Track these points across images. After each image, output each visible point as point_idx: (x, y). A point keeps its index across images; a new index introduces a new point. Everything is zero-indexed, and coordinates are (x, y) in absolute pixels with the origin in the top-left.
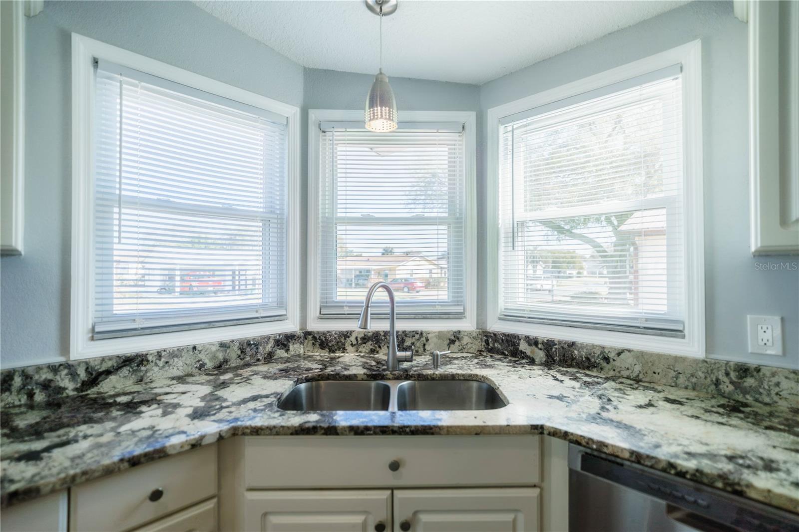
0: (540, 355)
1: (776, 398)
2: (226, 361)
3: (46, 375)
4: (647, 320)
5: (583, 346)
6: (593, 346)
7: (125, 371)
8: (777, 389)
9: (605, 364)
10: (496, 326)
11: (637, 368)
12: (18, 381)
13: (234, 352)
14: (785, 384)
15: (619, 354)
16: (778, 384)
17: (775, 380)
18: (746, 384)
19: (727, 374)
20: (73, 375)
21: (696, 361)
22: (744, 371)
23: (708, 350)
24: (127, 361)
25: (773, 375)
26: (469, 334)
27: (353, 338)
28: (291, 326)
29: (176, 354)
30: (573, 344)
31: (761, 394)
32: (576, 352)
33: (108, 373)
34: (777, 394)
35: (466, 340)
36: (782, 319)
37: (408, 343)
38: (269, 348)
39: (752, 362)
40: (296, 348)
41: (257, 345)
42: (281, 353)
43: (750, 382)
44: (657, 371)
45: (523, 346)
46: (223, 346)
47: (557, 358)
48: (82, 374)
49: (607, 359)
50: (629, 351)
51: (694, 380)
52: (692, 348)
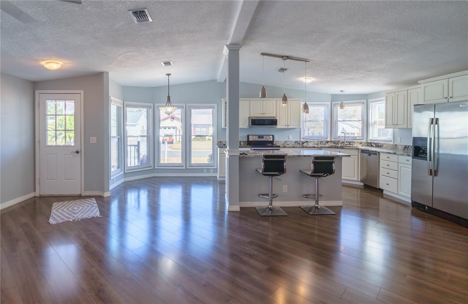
0: (375, 146)
2: (318, 144)
3: (299, 142)
4: (388, 140)
6: (381, 143)
7: (306, 143)
10: (369, 141)
12: (297, 142)
13: (319, 143)
14: (400, 147)
20: (301, 142)
21: (392, 145)
22: (396, 145)
23: (394, 143)
24: (306, 142)
26: (364, 142)
27: (340, 142)
28: (329, 140)
29: (312, 142)
30: (379, 143)
33: (304, 143)
35: (363, 144)
36: (400, 138)
37: (351, 144)
38: (325, 143)
40: (329, 143)
41: (323, 142)
42: (327, 144)
43: (396, 147)
44: (388, 146)
45: (373, 144)
46: (318, 141)
48: (302, 143)
49: (383, 145)
50: (386, 144)
52: (392, 143)
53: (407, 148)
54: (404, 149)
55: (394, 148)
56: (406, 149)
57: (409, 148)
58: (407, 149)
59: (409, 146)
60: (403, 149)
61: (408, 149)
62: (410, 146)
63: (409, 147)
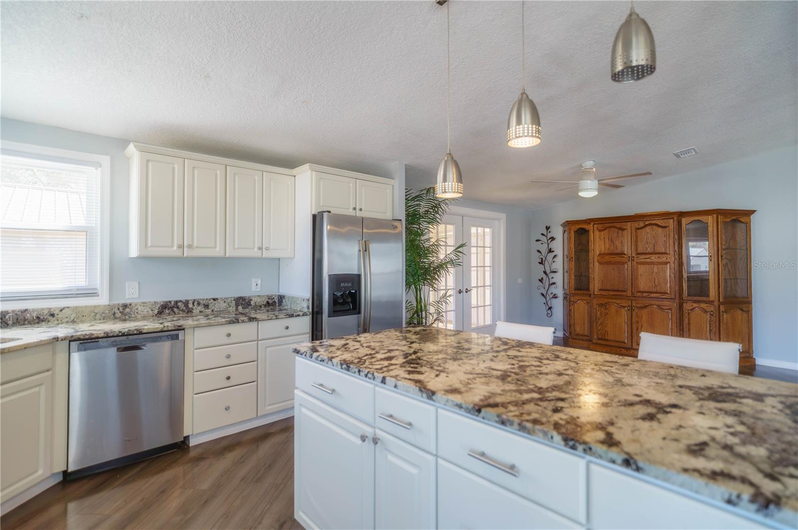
1: (136, 315)
4: (78, 290)
5: (34, 310)
6: (43, 309)
8: (137, 311)
9: (51, 318)
11: (73, 317)
14: (140, 308)
15: (61, 311)
16: (137, 309)
17: (136, 307)
18: (126, 312)
19: (119, 309)
21: (105, 306)
22: (125, 306)
23: (110, 300)
25: (136, 305)
30: (26, 310)
31: (131, 314)
32: (28, 315)
34: (137, 313)
36: (139, 283)
39: (128, 302)
43: (127, 310)
44: (84, 315)
47: (10, 322)
49: (53, 315)
50: (68, 308)
51: (104, 315)
52: (103, 300)
53: (172, 308)
54: (160, 313)
55: (118, 315)
56: (167, 311)
57: (178, 308)
58: (173, 310)
59: (176, 302)
60: (156, 312)
61: (175, 310)
62: (181, 301)
63: (179, 304)
